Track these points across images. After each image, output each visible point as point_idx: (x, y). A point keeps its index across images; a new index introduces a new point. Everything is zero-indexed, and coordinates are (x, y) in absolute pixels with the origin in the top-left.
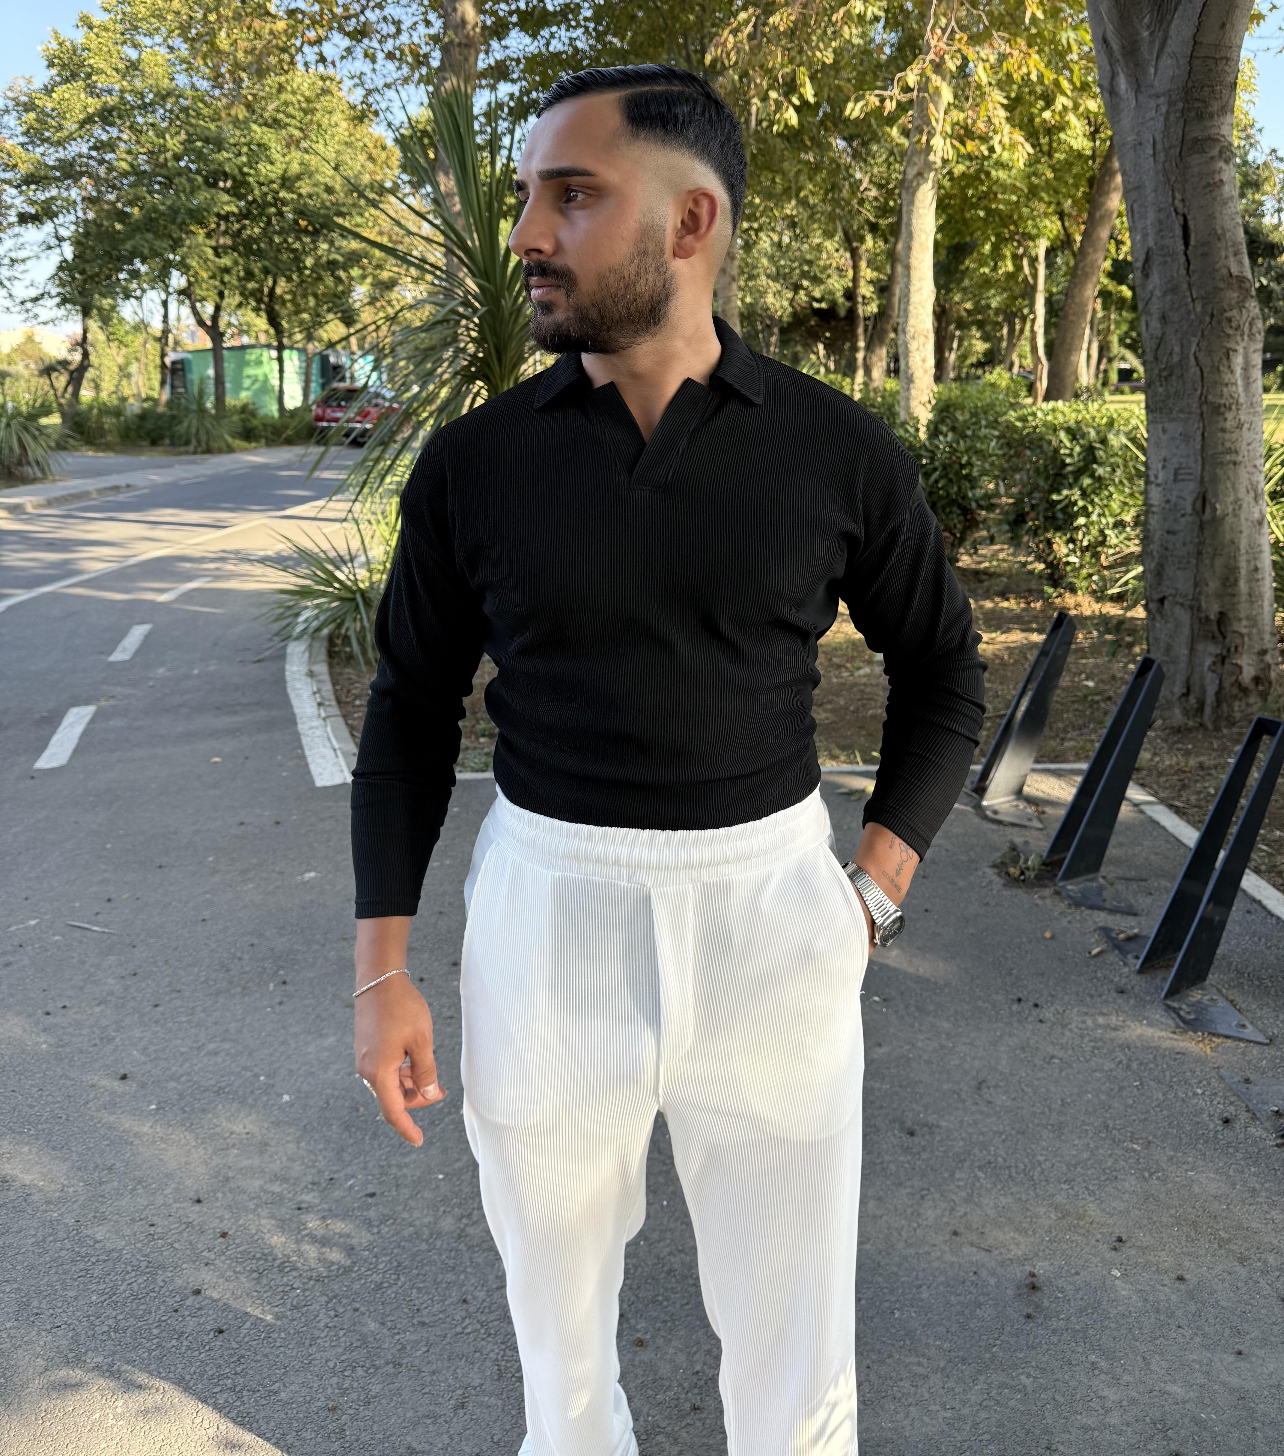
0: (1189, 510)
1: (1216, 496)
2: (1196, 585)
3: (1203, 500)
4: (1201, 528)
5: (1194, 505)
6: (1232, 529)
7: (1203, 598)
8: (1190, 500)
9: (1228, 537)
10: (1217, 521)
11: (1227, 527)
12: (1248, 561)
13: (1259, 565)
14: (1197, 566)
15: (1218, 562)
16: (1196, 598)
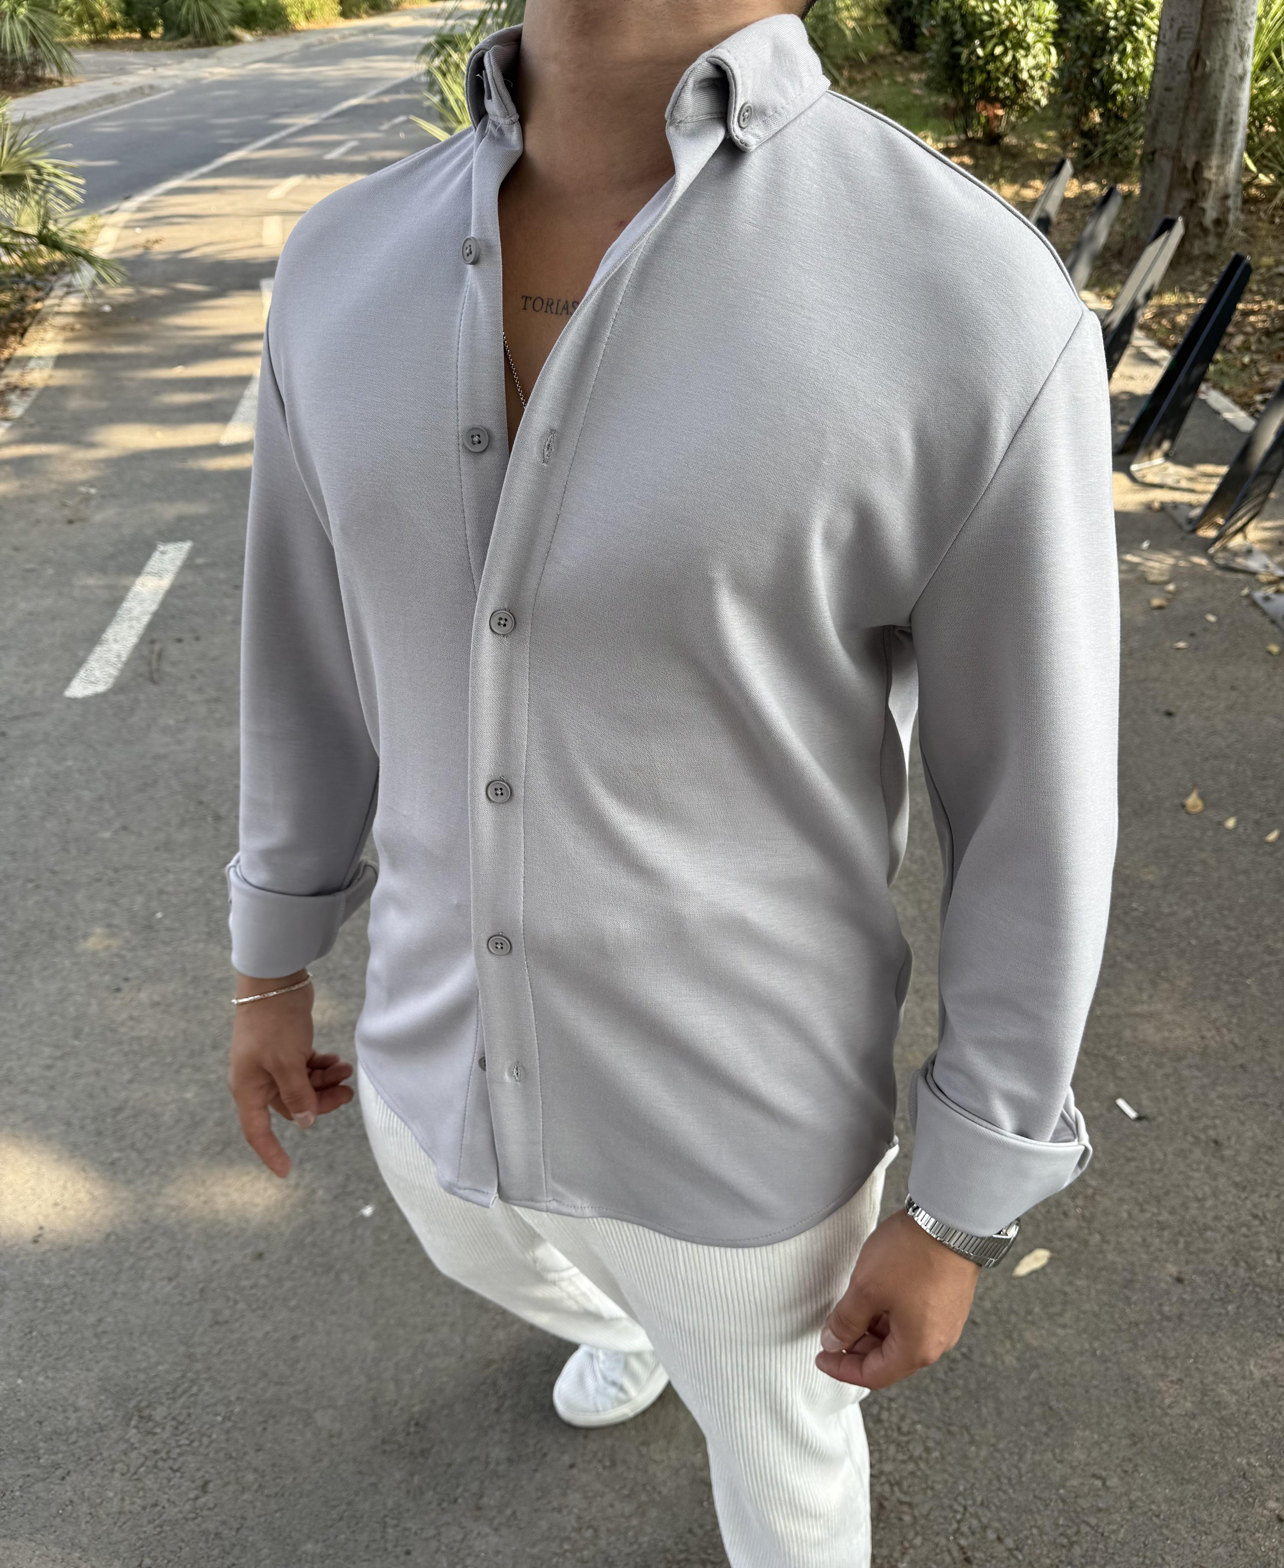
0: (1184, 67)
1: (1208, 53)
2: (1181, 137)
3: (1197, 57)
4: (1192, 85)
5: (1189, 62)
6: (1216, 84)
7: (1183, 150)
8: (1186, 57)
9: (1212, 91)
10: (1206, 78)
11: (1212, 83)
12: (1226, 115)
13: (1234, 118)
14: (1184, 120)
15: (1201, 116)
16: (1178, 151)
